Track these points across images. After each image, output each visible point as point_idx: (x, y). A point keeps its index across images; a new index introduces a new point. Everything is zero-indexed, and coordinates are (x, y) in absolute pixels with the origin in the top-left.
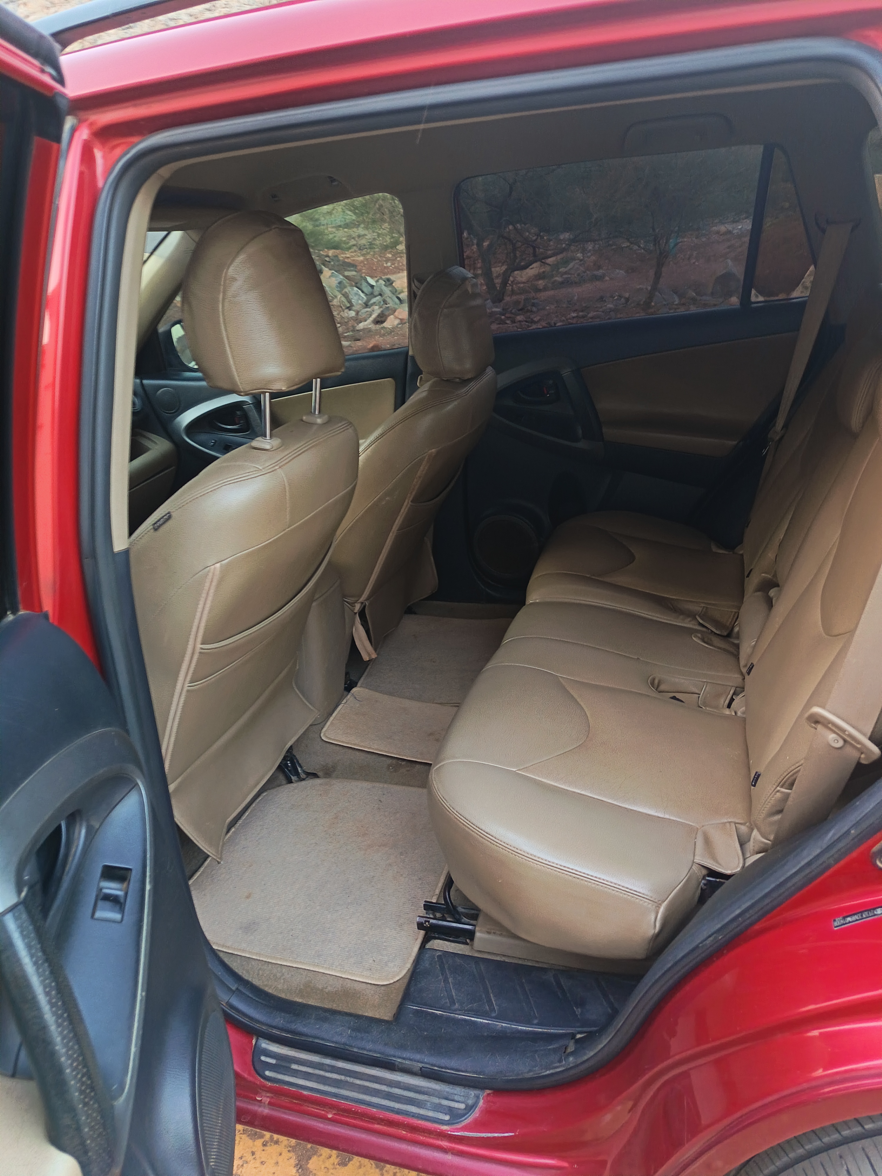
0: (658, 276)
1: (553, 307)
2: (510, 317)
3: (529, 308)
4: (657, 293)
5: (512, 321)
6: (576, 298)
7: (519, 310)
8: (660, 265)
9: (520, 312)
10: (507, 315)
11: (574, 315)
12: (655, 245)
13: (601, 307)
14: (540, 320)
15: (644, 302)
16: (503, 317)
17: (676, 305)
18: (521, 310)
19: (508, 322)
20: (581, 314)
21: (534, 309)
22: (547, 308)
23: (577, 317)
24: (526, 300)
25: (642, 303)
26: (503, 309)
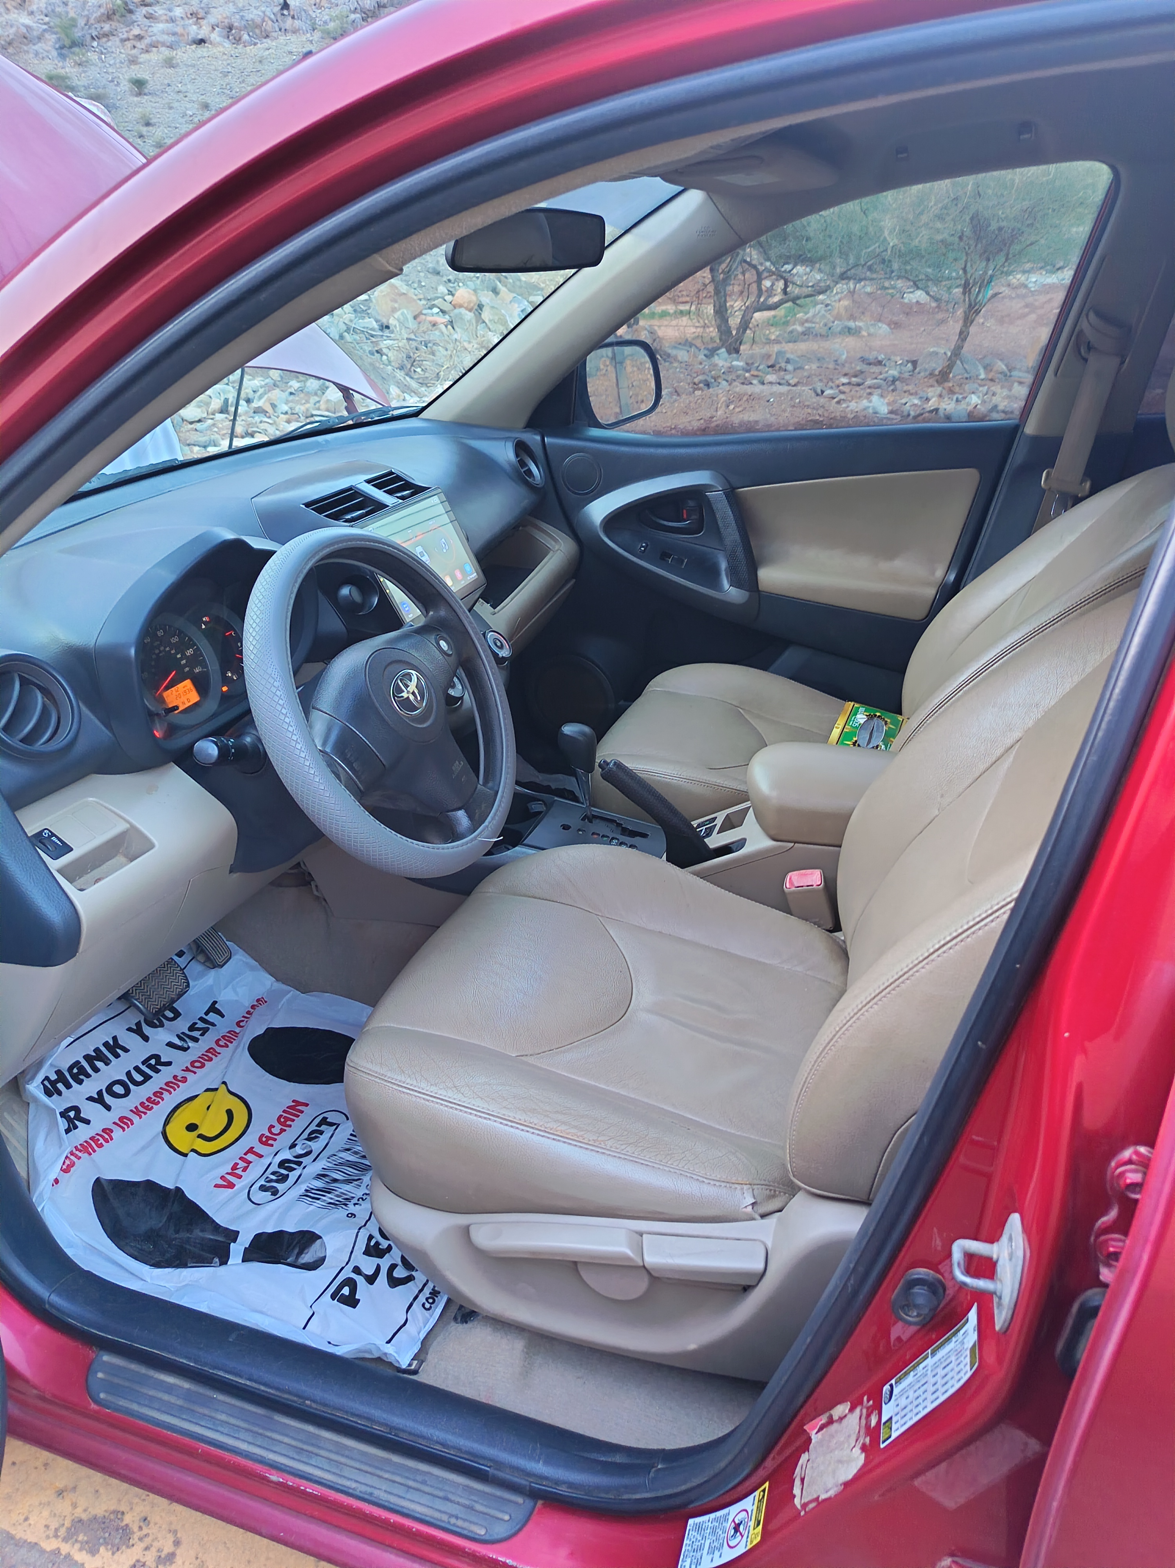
0: (963, 335)
1: (814, 366)
2: (757, 376)
3: (783, 365)
4: (958, 362)
5: (759, 381)
6: (844, 357)
7: (769, 367)
8: (968, 321)
9: (770, 369)
10: (752, 373)
11: (845, 380)
12: (964, 293)
13: (881, 373)
14: (798, 382)
15: (940, 372)
16: (747, 375)
17: (982, 380)
18: (772, 366)
19: (755, 382)
20: (854, 379)
21: (790, 367)
22: (807, 367)
23: (849, 384)
24: (779, 353)
25: (937, 372)
26: (747, 364)
